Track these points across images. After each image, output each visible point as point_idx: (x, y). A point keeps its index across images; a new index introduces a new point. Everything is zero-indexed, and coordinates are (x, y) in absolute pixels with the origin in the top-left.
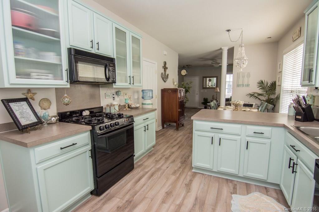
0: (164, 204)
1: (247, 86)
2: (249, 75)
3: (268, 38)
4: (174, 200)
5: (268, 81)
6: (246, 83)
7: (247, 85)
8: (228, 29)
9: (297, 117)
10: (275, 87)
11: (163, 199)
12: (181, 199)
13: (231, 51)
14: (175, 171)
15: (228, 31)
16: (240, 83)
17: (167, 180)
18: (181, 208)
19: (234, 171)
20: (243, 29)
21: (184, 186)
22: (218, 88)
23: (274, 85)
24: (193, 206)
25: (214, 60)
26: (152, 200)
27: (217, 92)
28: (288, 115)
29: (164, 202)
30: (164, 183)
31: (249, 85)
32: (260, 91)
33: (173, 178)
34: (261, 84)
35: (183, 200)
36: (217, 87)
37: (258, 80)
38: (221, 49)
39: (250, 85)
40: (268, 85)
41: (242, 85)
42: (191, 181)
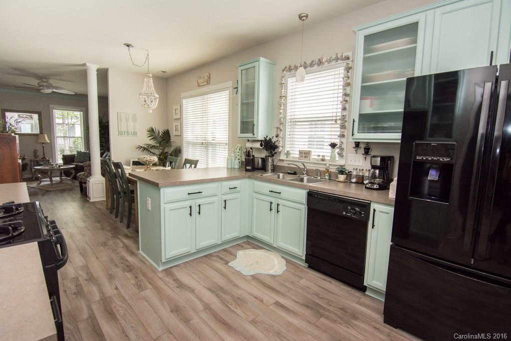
0: (191, 322)
1: (134, 134)
2: (135, 119)
3: (163, 72)
4: (194, 310)
5: (160, 129)
6: (131, 130)
7: (134, 132)
8: (129, 43)
9: (247, 168)
10: (170, 138)
11: (181, 319)
12: (198, 302)
13: (103, 75)
14: (137, 284)
15: (128, 46)
16: (124, 129)
17: (147, 301)
18: (213, 308)
19: (214, 240)
20: (149, 51)
21: (178, 289)
22: (46, 136)
23: (167, 134)
24: (219, 297)
25: (44, 80)
26: (171, 333)
27: (43, 144)
28: (227, 168)
29: (186, 321)
30: (149, 306)
31: (136, 132)
32: (152, 143)
33: (149, 293)
34: (152, 131)
35: (200, 301)
36: (41, 132)
37: (148, 127)
38: (84, 65)
39: (137, 134)
40: (160, 135)
41: (126, 133)
42: (176, 280)
